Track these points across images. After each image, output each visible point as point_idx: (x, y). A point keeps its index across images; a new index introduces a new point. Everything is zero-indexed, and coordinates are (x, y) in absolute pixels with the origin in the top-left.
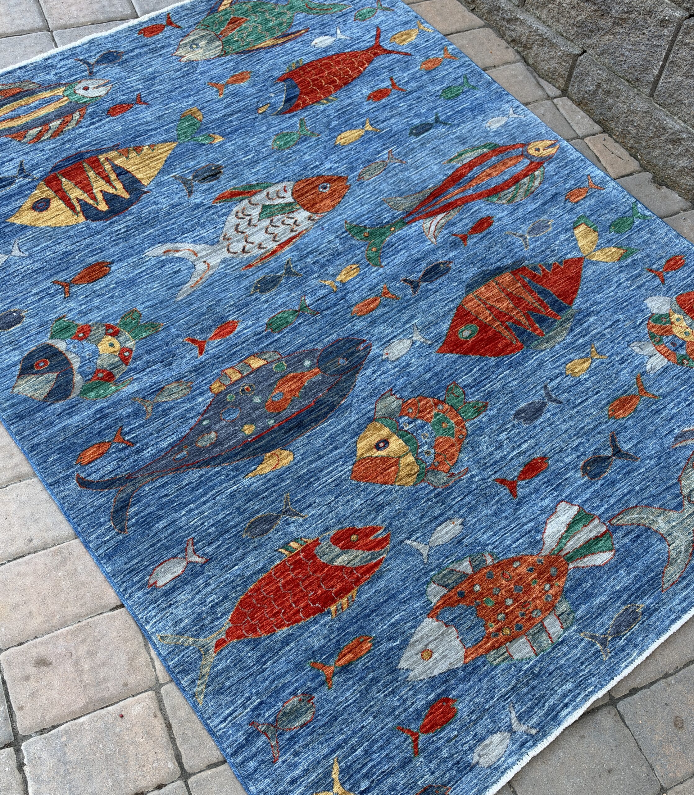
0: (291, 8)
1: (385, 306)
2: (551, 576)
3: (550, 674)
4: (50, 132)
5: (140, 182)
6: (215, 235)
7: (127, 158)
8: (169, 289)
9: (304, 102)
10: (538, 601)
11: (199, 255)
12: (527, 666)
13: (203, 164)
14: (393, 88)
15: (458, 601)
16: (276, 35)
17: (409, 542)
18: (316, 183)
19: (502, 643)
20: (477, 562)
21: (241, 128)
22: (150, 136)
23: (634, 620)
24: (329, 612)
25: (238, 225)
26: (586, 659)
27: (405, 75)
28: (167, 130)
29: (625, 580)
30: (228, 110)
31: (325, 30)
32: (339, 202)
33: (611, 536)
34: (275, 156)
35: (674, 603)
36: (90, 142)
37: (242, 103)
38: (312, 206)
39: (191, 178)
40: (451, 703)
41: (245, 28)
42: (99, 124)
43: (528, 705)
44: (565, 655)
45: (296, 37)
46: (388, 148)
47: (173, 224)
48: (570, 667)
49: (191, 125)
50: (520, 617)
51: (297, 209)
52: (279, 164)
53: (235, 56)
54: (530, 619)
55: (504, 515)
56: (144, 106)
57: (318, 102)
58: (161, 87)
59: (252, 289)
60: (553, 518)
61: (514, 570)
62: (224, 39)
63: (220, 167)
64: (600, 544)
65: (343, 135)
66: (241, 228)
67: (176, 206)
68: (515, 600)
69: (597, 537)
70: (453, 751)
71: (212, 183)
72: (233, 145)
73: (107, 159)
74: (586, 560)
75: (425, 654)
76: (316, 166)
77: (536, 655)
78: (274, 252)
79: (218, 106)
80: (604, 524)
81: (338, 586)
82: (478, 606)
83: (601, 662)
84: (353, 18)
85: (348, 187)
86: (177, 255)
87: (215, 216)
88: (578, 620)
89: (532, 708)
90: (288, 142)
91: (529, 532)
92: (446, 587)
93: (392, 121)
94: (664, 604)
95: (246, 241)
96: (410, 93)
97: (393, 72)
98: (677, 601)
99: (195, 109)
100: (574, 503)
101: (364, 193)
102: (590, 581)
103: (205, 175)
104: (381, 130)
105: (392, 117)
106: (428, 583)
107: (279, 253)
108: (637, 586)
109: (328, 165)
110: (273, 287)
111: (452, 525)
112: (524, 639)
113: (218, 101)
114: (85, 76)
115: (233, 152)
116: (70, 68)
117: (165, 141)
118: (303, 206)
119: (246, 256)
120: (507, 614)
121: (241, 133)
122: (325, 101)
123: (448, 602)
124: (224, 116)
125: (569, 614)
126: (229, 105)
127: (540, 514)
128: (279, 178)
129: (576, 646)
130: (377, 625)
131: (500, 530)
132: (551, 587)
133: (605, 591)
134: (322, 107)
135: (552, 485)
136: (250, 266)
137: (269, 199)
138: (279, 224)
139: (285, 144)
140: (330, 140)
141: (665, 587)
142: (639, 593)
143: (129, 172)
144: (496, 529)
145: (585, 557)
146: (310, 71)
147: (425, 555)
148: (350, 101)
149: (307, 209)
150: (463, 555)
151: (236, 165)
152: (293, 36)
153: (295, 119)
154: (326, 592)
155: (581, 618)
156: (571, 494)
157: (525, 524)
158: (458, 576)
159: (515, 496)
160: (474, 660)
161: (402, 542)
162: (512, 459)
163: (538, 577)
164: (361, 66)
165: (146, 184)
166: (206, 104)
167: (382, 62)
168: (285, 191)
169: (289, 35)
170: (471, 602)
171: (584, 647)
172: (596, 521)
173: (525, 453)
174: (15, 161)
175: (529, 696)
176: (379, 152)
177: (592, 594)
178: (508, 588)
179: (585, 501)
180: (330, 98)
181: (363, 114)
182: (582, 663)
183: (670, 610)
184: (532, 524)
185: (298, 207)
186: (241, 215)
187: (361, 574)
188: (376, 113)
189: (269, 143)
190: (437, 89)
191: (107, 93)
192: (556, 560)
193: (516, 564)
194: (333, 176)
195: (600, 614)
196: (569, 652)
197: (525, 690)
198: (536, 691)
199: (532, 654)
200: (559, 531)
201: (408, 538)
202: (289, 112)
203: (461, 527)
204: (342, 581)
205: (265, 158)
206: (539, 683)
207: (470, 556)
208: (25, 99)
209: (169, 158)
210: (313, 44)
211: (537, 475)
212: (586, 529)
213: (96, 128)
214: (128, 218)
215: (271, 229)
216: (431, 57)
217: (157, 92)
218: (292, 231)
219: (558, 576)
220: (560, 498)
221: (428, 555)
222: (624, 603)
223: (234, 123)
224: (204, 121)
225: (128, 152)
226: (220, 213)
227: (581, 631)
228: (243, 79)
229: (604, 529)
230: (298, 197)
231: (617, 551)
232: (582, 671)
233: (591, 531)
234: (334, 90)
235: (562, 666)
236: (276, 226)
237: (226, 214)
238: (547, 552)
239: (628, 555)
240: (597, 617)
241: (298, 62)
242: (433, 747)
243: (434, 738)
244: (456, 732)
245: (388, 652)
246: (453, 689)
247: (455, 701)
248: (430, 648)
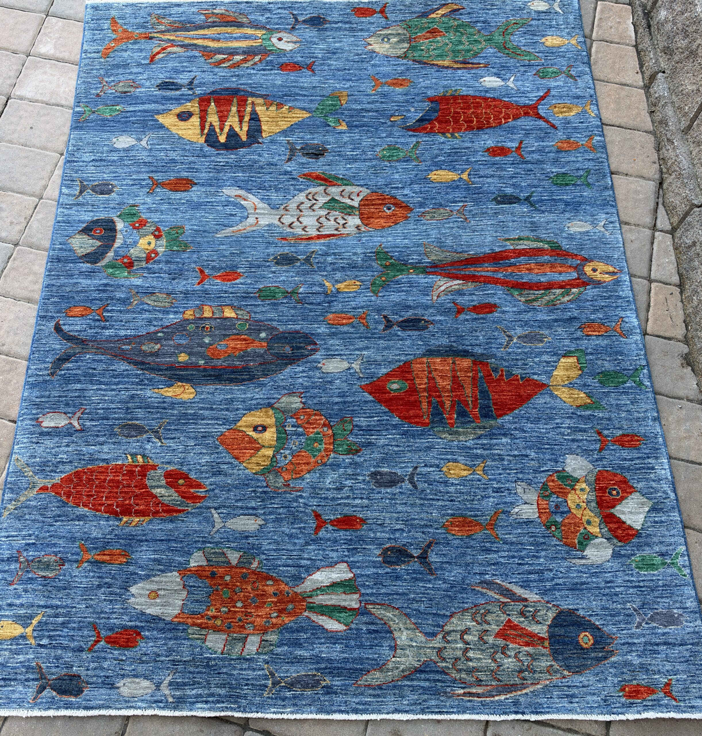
0: (489, 40)
1: (354, 327)
2: (285, 609)
3: (219, 673)
4: (231, 62)
5: (261, 132)
6: (280, 202)
7: (267, 109)
8: (217, 225)
9: (432, 128)
10: (258, 619)
11: (257, 211)
12: (208, 655)
13: (316, 142)
14: (516, 151)
15: (207, 577)
16: (457, 59)
17: (213, 511)
18: (386, 201)
19: (207, 628)
20: (245, 561)
21: (366, 126)
22: (296, 100)
23: (313, 687)
24: (121, 520)
25: (302, 203)
26: (252, 684)
27: (536, 144)
28: (311, 101)
29: (335, 654)
30: (369, 106)
31: (503, 72)
32: (390, 226)
33: (357, 615)
34: (374, 163)
35: (354, 700)
36: (251, 84)
37: (384, 106)
38: (368, 218)
39: (299, 148)
40: (138, 638)
41: (438, 42)
42: (268, 72)
43: (184, 681)
44: (241, 669)
45: (472, 68)
46: (466, 202)
47: (259, 177)
48: (236, 680)
49: (332, 105)
50: (237, 620)
51: (355, 215)
52: (371, 170)
53: (410, 62)
54: (243, 627)
55: (296, 541)
56: (310, 73)
57: (443, 134)
58: (335, 63)
59: (272, 257)
60: (327, 569)
61: (263, 586)
62: (413, 44)
63: (325, 150)
64: (343, 615)
65: (439, 172)
66: (302, 207)
67: (272, 165)
68: (244, 607)
69: (345, 608)
70: (112, 668)
71: (311, 160)
72: (350, 137)
73: (253, 103)
74: (321, 617)
75: (153, 594)
76: (397, 188)
77: (222, 653)
78: (310, 238)
79: (365, 99)
80: (361, 603)
81: (141, 507)
82: (217, 590)
83: (261, 695)
84: (534, 72)
85: (406, 218)
86: (243, 202)
87: (292, 188)
88: (273, 654)
89: (185, 684)
90: (393, 156)
91: (302, 567)
92: (208, 561)
93: (489, 180)
94: (346, 694)
95: (298, 219)
96: (527, 162)
97: (527, 137)
98: (357, 700)
99: (345, 93)
100: (353, 570)
101: (414, 229)
102: (309, 635)
103: (311, 151)
104: (473, 183)
105: (492, 176)
106: (199, 549)
107: (313, 241)
108: (339, 665)
109: (406, 192)
110: (286, 264)
111: (253, 522)
112: (224, 637)
113: (367, 95)
114: (286, 29)
115: (345, 143)
116: (281, 18)
117: (304, 109)
118: (361, 214)
119: (289, 230)
120: (230, 611)
121: (364, 130)
122: (449, 136)
123: (200, 572)
124: (362, 109)
125: (272, 645)
126: (373, 102)
127: (321, 560)
128: (362, 182)
129: (254, 670)
130: (141, 552)
131: (283, 549)
132: (277, 617)
133: (313, 650)
134: (443, 139)
135: (349, 545)
136: (285, 239)
137: (341, 195)
138: (331, 218)
139: (389, 157)
140: (426, 170)
141: (359, 682)
142: (336, 671)
143: (260, 121)
144: (280, 547)
145: (322, 615)
146: (460, 103)
147: (215, 529)
148: (470, 145)
149: (361, 219)
150: (241, 548)
151: (339, 155)
152: (470, 66)
153: (414, 139)
154: (130, 505)
155: (277, 654)
156: (357, 562)
157: (305, 559)
158: (223, 559)
159: (316, 533)
160: (179, 623)
161: (210, 508)
162: (339, 504)
163: (275, 603)
164: (505, 119)
165: (264, 136)
166: (356, 93)
167: (526, 123)
168: (358, 195)
169: (469, 63)
170: (215, 585)
171: (259, 675)
172: (356, 596)
173: (353, 506)
174: (192, 73)
175: (191, 676)
176: (456, 202)
177: (301, 644)
178: (247, 594)
179: (363, 575)
180: (456, 135)
181: (471, 162)
182: (247, 685)
183: (346, 702)
184: (309, 562)
185: (357, 213)
186: (310, 197)
187: (163, 510)
188: (482, 167)
189: (378, 149)
190: (554, 170)
191: (291, 50)
192: (300, 602)
193: (270, 582)
194: (403, 202)
195: (292, 663)
196: (245, 669)
197: (192, 669)
198: (198, 676)
199: (220, 651)
200: (322, 582)
201: (216, 509)
202: (414, 131)
203: (258, 527)
204: (146, 506)
205: (365, 160)
206: (205, 673)
207: (245, 553)
208: (233, 28)
209: (296, 124)
210: (482, 80)
211: (346, 530)
212: (344, 596)
213: (264, 75)
214: (233, 156)
215: (323, 220)
216: (572, 139)
217: (329, 66)
218: (337, 229)
219: (290, 613)
220: (346, 559)
221: (218, 530)
222: (318, 670)
223: (365, 120)
224: (344, 106)
225: (271, 105)
226: (297, 187)
227: (267, 663)
228: (401, 85)
229: (357, 606)
230: (364, 205)
231: (350, 629)
232: (241, 689)
233: (345, 600)
234: (466, 130)
235: (231, 675)
236: (328, 220)
237: (301, 191)
238: (299, 591)
239: (355, 639)
240: (288, 663)
241: (456, 90)
242: (103, 655)
243: (108, 650)
244: (124, 658)
245: (131, 574)
246: (149, 630)
247: (143, 638)
248: (159, 592)
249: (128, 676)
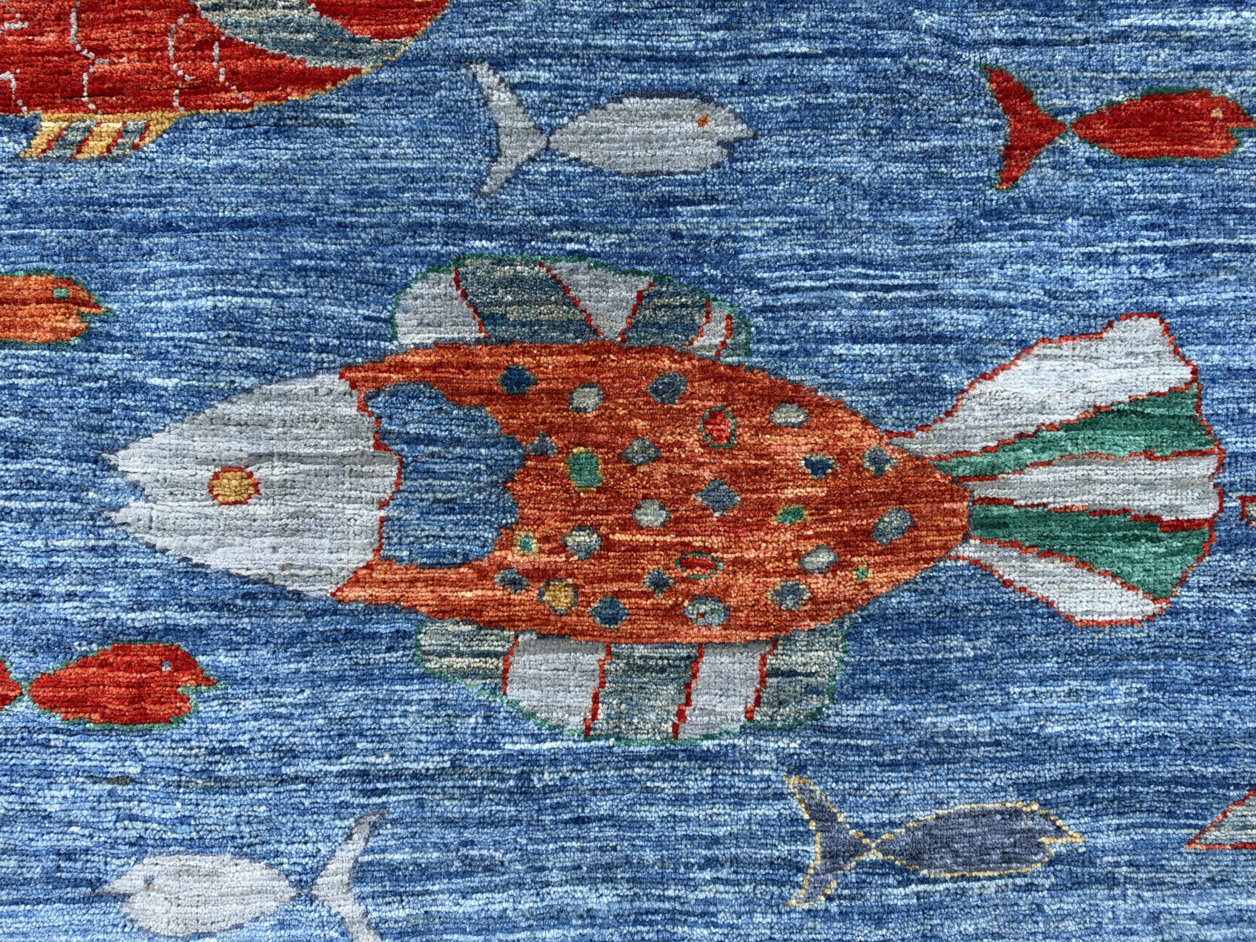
2: (868, 534)
3: (579, 821)
10: (745, 581)
12: (525, 744)
15: (489, 396)
17: (486, 76)
19: (510, 622)
20: (663, 317)
23: (1007, 859)
24: (29, 129)
26: (735, 861)
29: (1103, 721)
33: (1202, 552)
35: (1191, 907)
40: (186, 685)
43: (423, 858)
44: (680, 800)
48: (659, 844)
50: (646, 585)
54: (674, 613)
55: (909, 218)
60: (1066, 348)
61: (760, 429)
64: (1142, 550)
68: (675, 524)
69: (1152, 520)
70: (84, 815)
74: (1040, 565)
75: (232, 481)
77: (587, 733)
80: (1222, 495)
81: (124, 64)
82: (542, 455)
83: (777, 905)
88: (823, 730)
89: (426, 873)
91: (939, 338)
92: (485, 319)
94: (1153, 885)
98: (1205, 908)
100: (1192, 351)
102: (985, 644)
106: (437, 264)
108: (1125, 768)
111: (690, 127)
112: (591, 660)
120: (608, 545)
123: (450, 373)
125: (811, 690)
127: (1036, 305)
129: (739, 800)
130: (147, 281)
131: (847, 260)
132: (834, 568)
133: (1004, 707)
135: (1174, 233)
141: (1213, 835)
142: (1109, 792)
144: (831, 248)
145: (1048, 554)
147: (503, 167)
150: (640, 259)
154: (68, 53)
155: (840, 732)
156: (1213, 311)
157: (954, 303)
158: (560, 313)
159: (1011, 180)
160: (374, 607)
161: (463, 60)
162: (1123, 36)
163: (820, 508)
170: (529, 430)
171: (765, 821)
172: (1203, 467)
173: (1192, 44)
175: (451, 836)
177: (952, 685)
178: (684, 469)
179: (1233, 373)
182: (710, 863)
183: (1155, 917)
184: (977, 319)
187: (232, 75)
192: (940, 494)
193: (790, 415)
195: (914, 765)
196: (699, 798)
197: (452, 808)
198: (487, 835)
199: (576, 722)
200: (1043, 408)
201: (497, 64)
203: (716, 153)
204: (147, 55)
206: (515, 821)
207: (660, 279)
211: (1154, 160)
212: (1143, 469)
219: (892, 549)
220: (1157, 299)
221: (518, 172)
222: (1026, 789)
227: (799, 769)
229: (1204, 511)
231: (1174, 613)
232: (686, 883)
233: (1150, 486)
235: (635, 824)
238: (932, 450)
239: (1196, 655)
240: (894, 765)
242: (32, 759)
243: (57, 740)
244: (133, 769)
245: (116, 391)
246: (231, 646)
247: (208, 682)
248: (262, 472)
249: (163, 844)
